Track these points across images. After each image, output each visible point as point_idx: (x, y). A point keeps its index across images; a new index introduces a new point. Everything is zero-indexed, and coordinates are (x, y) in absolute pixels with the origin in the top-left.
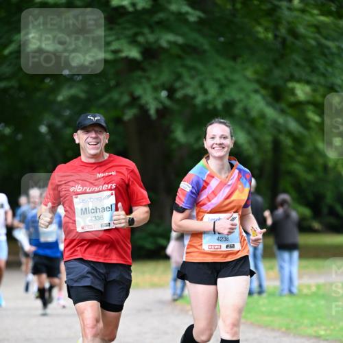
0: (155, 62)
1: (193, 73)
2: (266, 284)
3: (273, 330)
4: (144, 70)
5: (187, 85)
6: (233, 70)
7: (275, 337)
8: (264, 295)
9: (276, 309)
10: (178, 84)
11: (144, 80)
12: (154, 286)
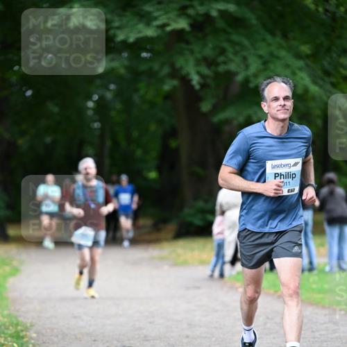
0: (200, 35)
1: (237, 48)
2: (316, 261)
3: (324, 307)
4: (188, 43)
5: (231, 60)
6: (280, 47)
7: (325, 315)
8: (315, 272)
9: (326, 286)
10: (221, 59)
11: (187, 52)
12: (203, 263)
